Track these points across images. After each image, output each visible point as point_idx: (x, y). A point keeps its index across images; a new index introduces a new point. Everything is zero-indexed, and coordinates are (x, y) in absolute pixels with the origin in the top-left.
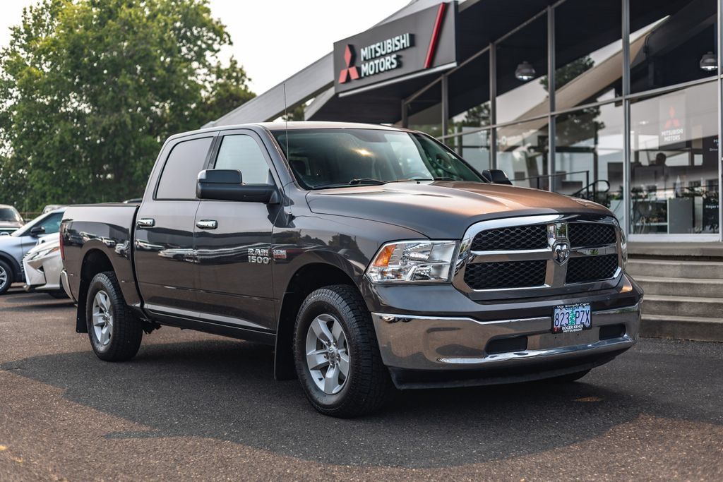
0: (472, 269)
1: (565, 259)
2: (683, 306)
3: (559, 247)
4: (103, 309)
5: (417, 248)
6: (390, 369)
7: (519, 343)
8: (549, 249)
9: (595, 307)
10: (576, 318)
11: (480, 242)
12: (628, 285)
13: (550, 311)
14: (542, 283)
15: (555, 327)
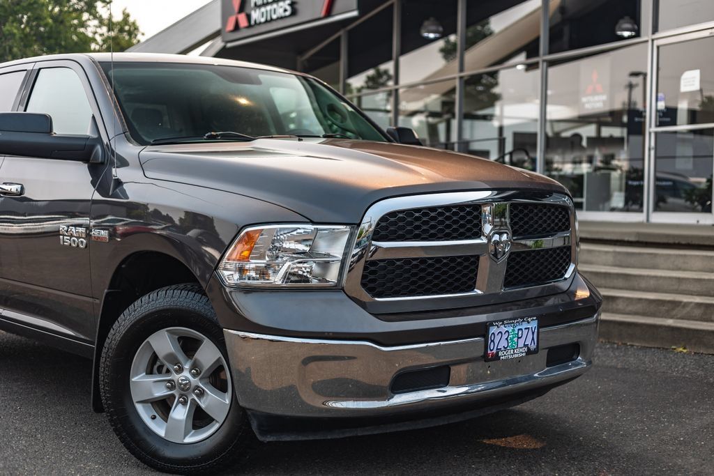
0: (373, 268)
1: (504, 253)
3: (496, 237)
5: (292, 237)
6: (249, 413)
7: (439, 376)
8: (484, 240)
9: (545, 321)
10: (519, 338)
11: (386, 228)
12: (583, 289)
13: (482, 330)
14: (471, 288)
15: (489, 352)
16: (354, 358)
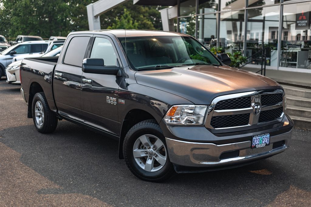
0: (214, 119)
1: (259, 112)
2: (306, 113)
3: (256, 107)
4: (40, 109)
5: (188, 108)
6: (173, 164)
7: (235, 154)
8: (251, 108)
9: (271, 134)
10: (263, 140)
11: (219, 106)
12: (287, 122)
13: (251, 138)
14: (247, 124)
15: (253, 145)
16: (209, 149)
